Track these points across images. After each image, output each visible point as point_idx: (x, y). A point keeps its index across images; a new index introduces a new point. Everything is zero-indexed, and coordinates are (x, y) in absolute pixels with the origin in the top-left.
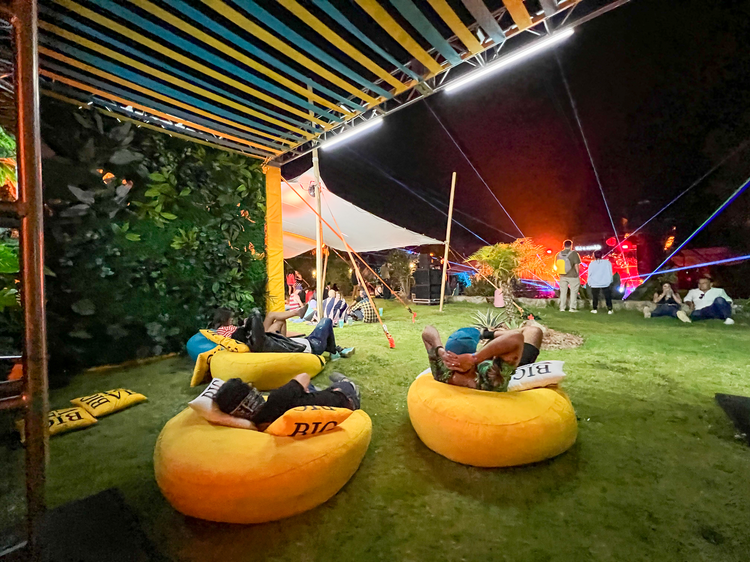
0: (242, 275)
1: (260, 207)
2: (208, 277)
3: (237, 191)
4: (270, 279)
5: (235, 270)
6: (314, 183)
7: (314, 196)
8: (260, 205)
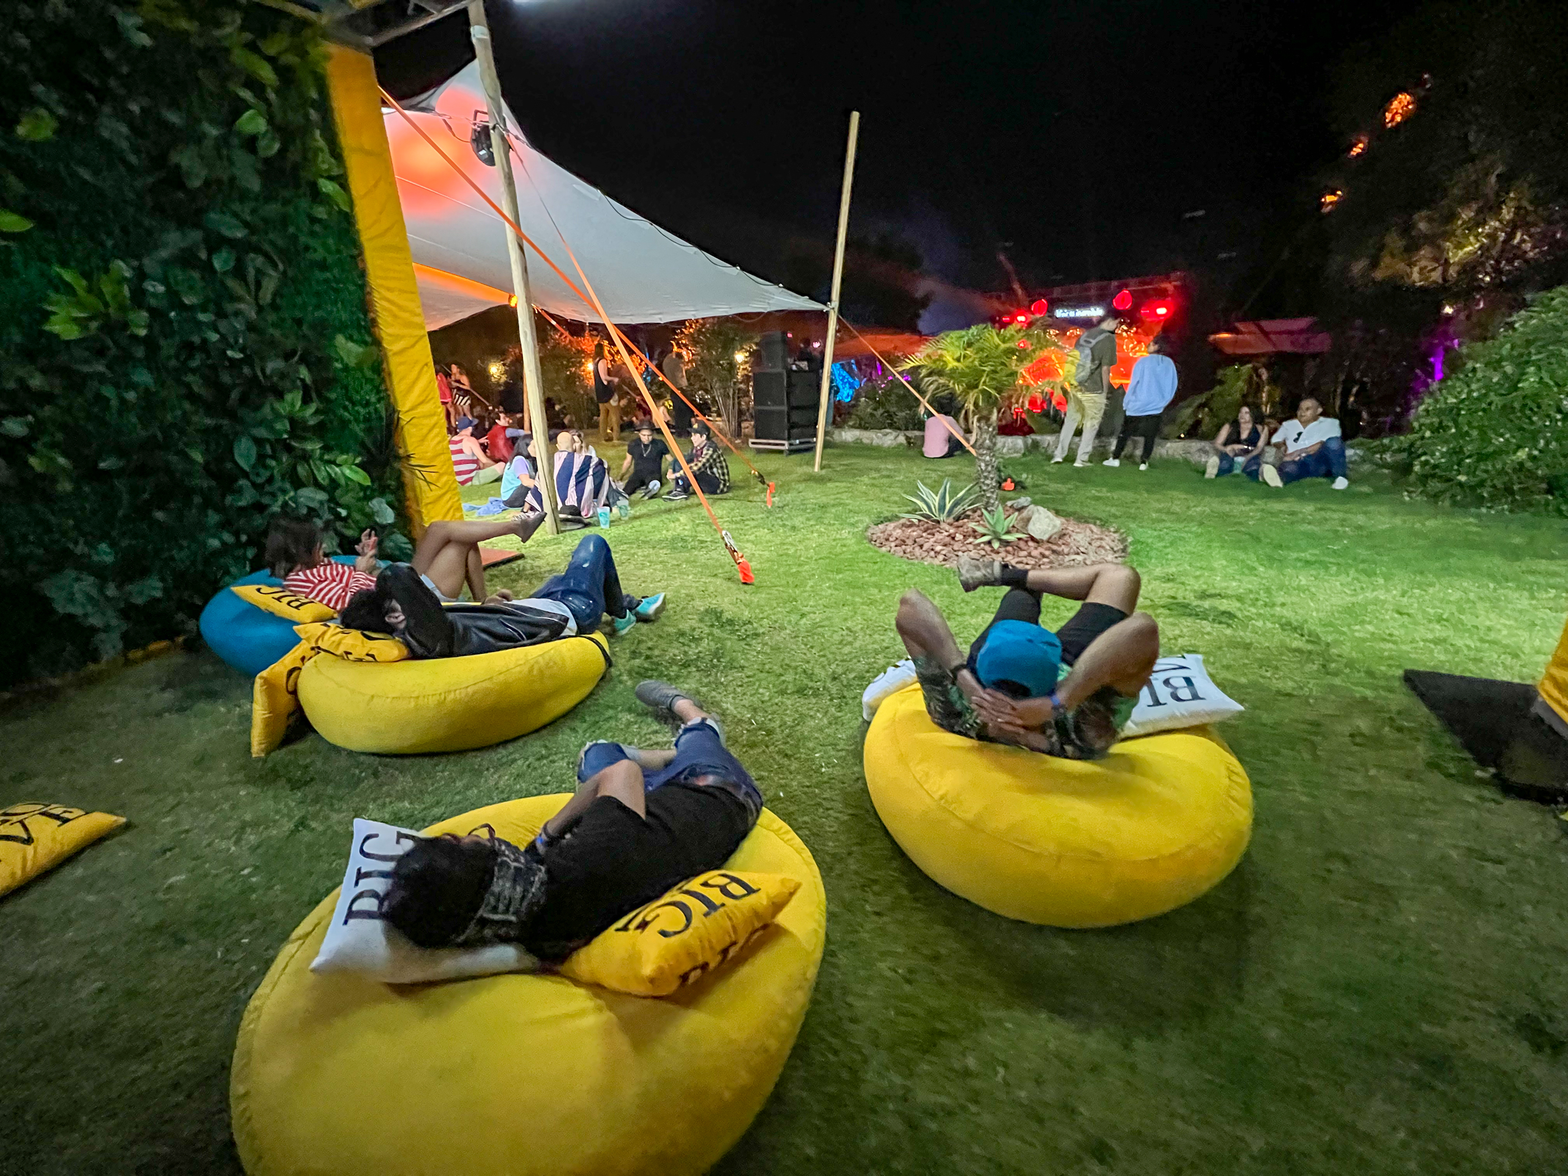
0: (317, 412)
1: (328, 195)
2: (208, 421)
3: (239, 134)
4: (404, 418)
5: (294, 398)
6: (486, 118)
7: (490, 161)
8: (328, 187)
